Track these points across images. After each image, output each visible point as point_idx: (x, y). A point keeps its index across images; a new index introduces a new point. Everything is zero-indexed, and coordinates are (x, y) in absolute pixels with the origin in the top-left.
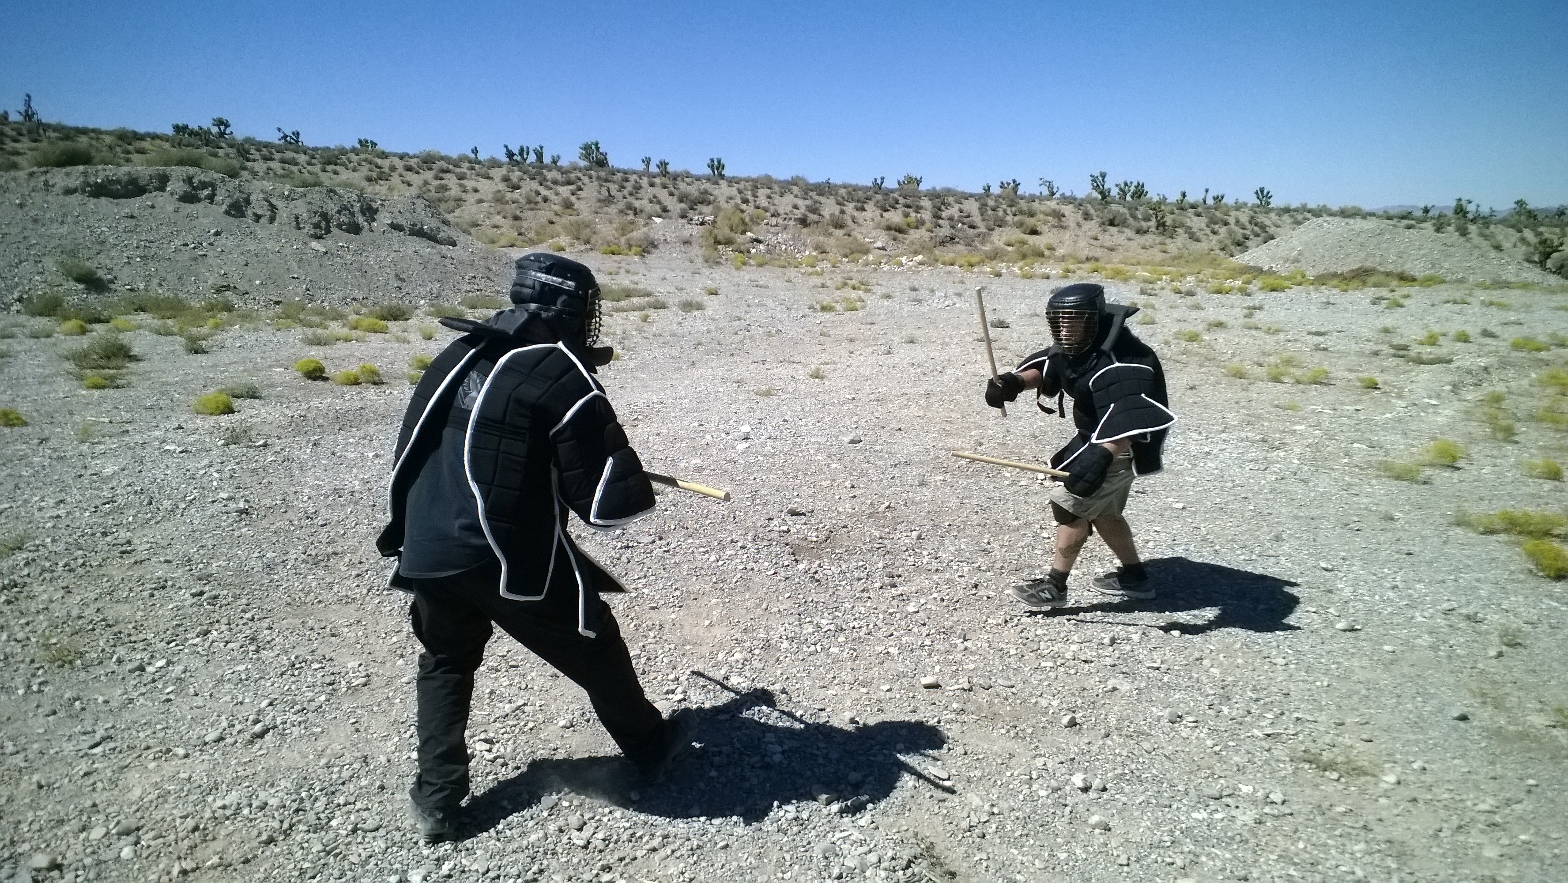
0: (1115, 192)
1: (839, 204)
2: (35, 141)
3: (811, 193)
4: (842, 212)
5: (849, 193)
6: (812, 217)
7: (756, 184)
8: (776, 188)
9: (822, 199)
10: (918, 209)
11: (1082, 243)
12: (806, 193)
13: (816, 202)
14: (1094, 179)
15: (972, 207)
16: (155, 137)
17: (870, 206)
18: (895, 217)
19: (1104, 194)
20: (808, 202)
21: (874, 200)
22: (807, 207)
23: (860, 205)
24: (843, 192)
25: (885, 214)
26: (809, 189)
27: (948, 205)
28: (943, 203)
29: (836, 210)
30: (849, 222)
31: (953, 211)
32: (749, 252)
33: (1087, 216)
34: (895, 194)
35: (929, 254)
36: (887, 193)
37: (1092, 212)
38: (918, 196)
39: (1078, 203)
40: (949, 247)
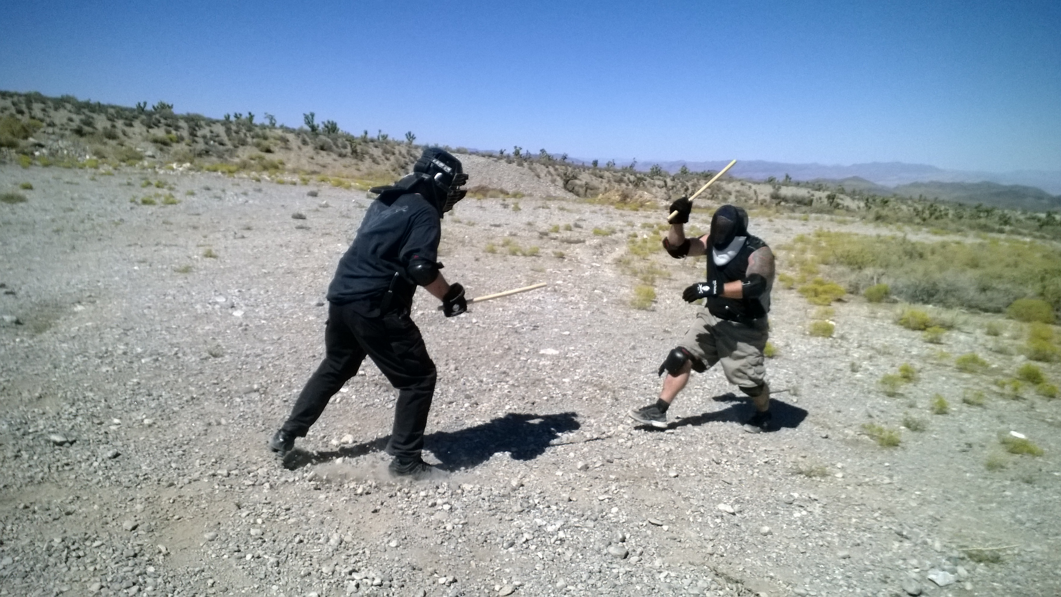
0: (321, 127)
1: (109, 119)
3: (83, 110)
4: (114, 126)
5: (117, 112)
6: (86, 129)
7: (30, 99)
8: (50, 104)
9: (95, 115)
10: (177, 128)
11: (304, 161)
12: (79, 110)
13: (90, 117)
14: (306, 117)
15: (220, 130)
17: (137, 123)
18: (160, 133)
19: (314, 129)
20: (83, 117)
21: (140, 119)
22: (81, 121)
23: (128, 122)
24: (111, 111)
25: (150, 130)
26: (80, 107)
27: (200, 127)
28: (197, 125)
29: (108, 124)
30: (120, 134)
31: (205, 131)
32: (32, 154)
33: (305, 143)
34: (157, 116)
35: (191, 163)
36: (150, 114)
37: (307, 139)
38: (176, 118)
39: (298, 133)
40: (206, 158)
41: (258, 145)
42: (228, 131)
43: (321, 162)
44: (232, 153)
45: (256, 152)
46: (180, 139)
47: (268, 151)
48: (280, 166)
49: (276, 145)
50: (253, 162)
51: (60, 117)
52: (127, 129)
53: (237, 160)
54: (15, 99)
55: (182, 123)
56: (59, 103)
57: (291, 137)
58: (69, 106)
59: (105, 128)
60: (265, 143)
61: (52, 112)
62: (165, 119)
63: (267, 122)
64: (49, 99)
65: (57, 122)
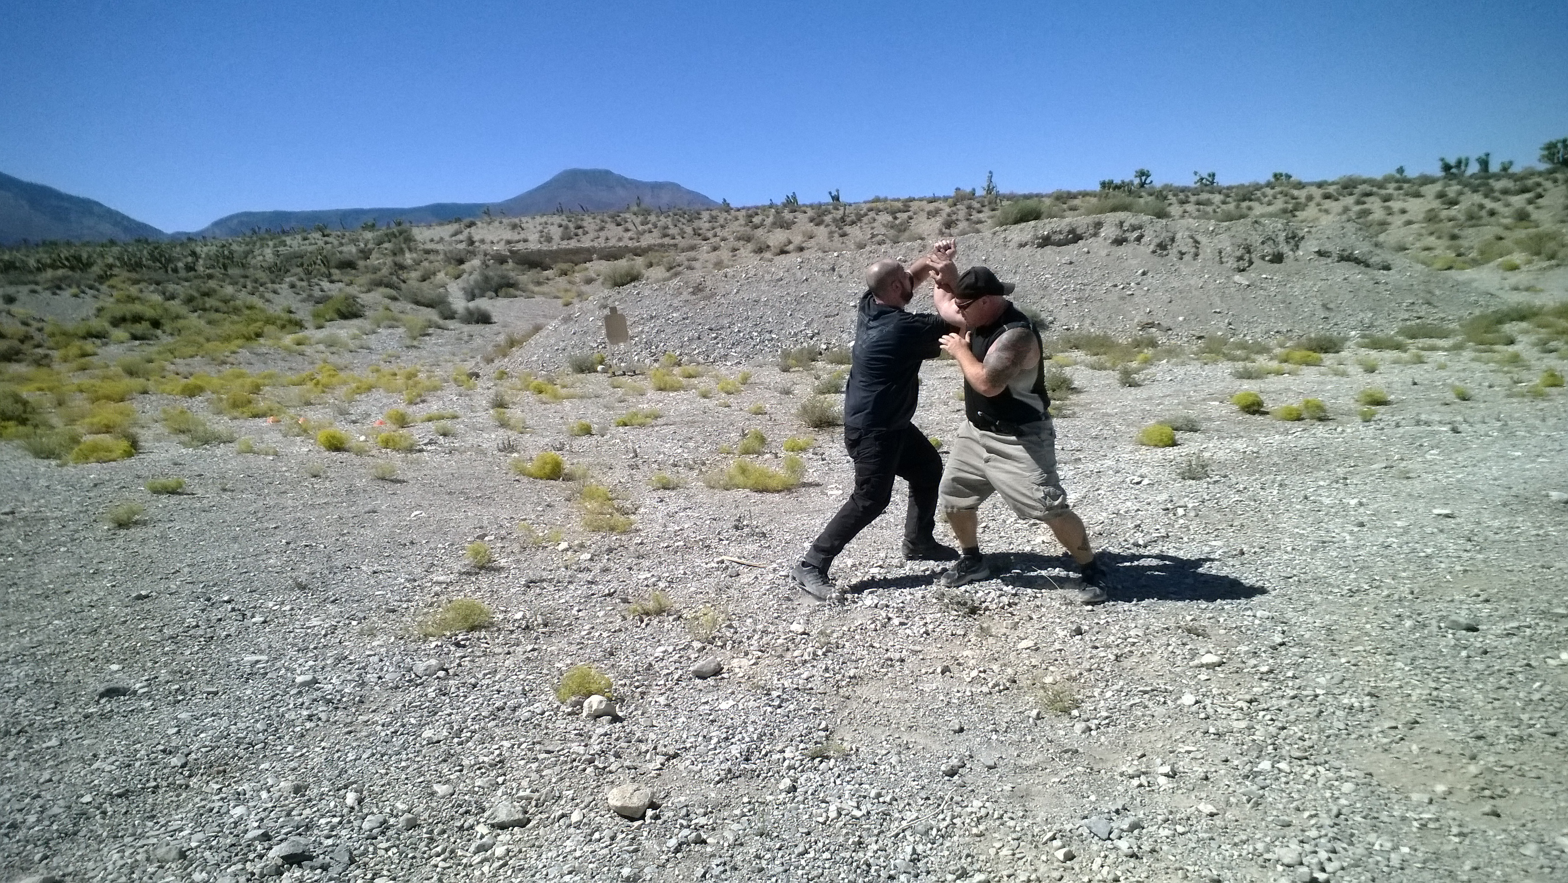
2: (993, 210)
16: (1085, 194)
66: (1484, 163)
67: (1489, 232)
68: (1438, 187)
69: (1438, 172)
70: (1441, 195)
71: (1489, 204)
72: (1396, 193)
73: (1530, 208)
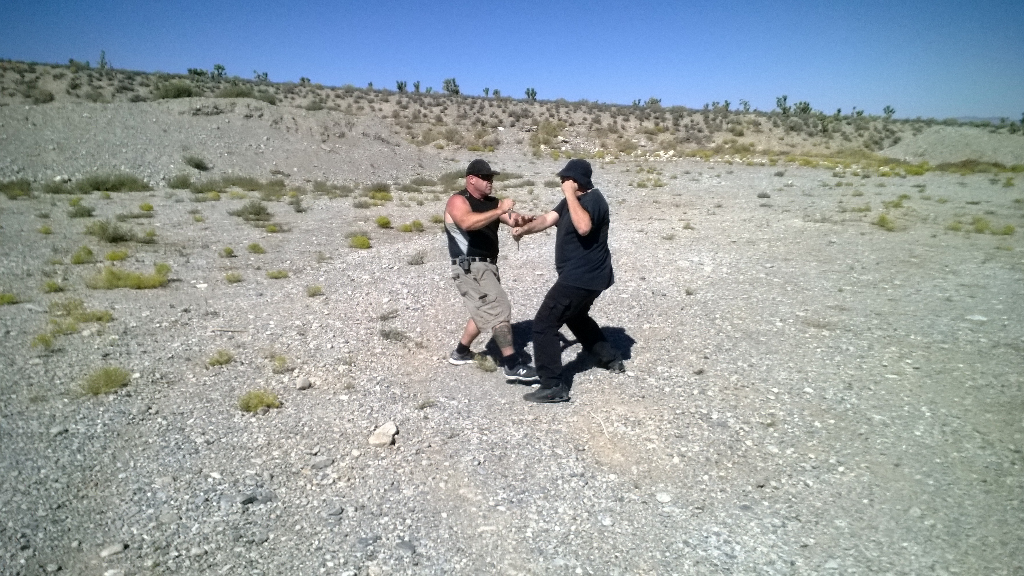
0: (793, 109)
1: (612, 116)
3: (594, 110)
5: (618, 110)
6: (596, 126)
7: (558, 105)
8: (571, 107)
9: (601, 114)
10: (664, 120)
11: (774, 142)
12: (591, 110)
13: (598, 116)
14: (779, 100)
19: (786, 110)
21: (635, 114)
22: (592, 119)
23: (626, 117)
25: (642, 123)
26: (592, 108)
27: (683, 117)
28: (680, 116)
29: (611, 121)
30: (620, 129)
31: (687, 121)
32: (560, 149)
33: (776, 125)
34: (648, 111)
35: (675, 150)
36: (642, 110)
37: (779, 122)
38: (663, 111)
39: (769, 116)
40: (686, 145)
41: (732, 131)
42: (706, 119)
43: (790, 143)
44: (709, 139)
45: (730, 136)
46: (667, 129)
47: (741, 134)
48: (752, 148)
49: (748, 129)
50: (727, 146)
51: (578, 116)
52: (624, 123)
53: (713, 145)
54: (549, 106)
55: (668, 116)
56: (577, 106)
57: (762, 120)
58: (584, 108)
59: (609, 124)
60: (738, 128)
61: (573, 115)
62: (655, 112)
63: (742, 108)
64: (571, 103)
65: (576, 122)
66: (417, 87)
67: (426, 126)
68: (396, 98)
69: (395, 89)
70: (399, 103)
71: (423, 111)
72: (375, 99)
73: (442, 115)
